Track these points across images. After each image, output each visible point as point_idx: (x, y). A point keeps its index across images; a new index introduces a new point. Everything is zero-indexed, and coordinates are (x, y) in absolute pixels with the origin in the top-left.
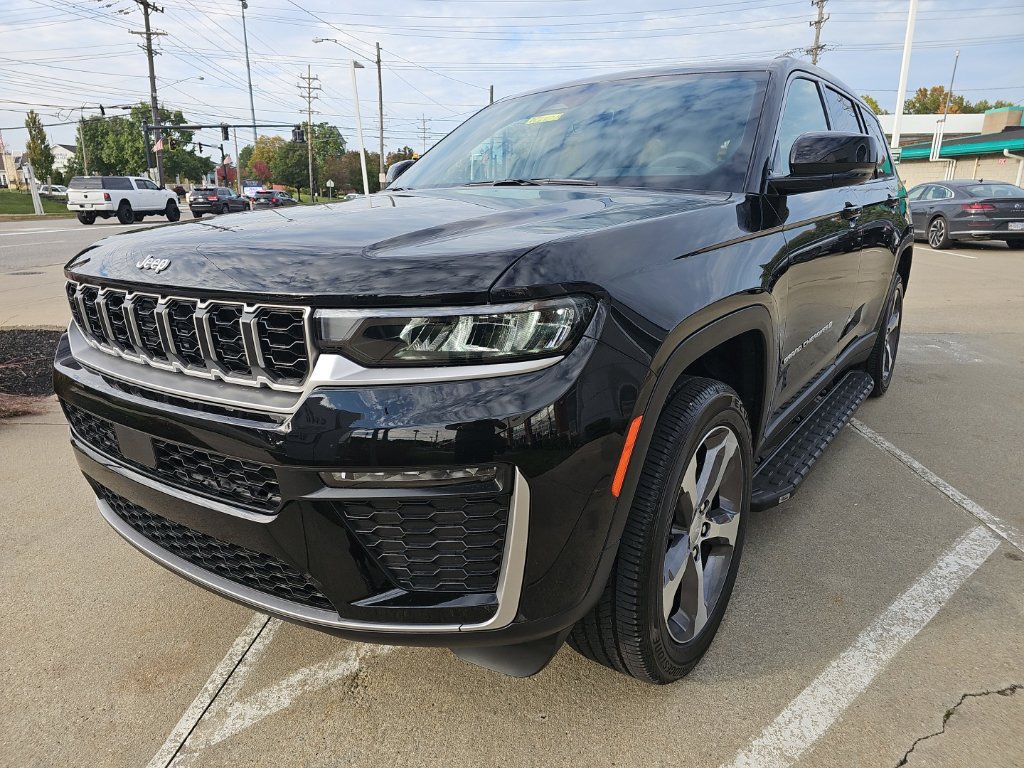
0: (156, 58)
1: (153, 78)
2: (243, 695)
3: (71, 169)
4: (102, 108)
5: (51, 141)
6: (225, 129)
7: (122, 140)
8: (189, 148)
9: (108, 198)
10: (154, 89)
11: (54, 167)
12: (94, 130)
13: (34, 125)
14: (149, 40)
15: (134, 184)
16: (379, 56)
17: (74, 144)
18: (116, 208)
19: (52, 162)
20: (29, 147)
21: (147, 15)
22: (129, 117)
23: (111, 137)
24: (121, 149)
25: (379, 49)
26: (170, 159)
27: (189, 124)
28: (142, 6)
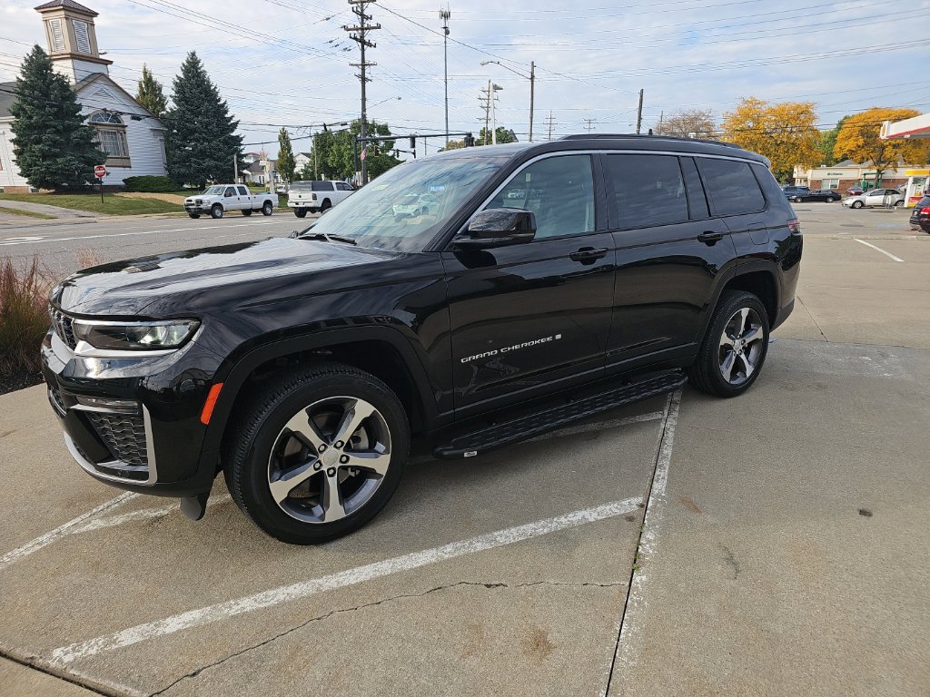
0: (367, 84)
1: (364, 100)
3: (306, 172)
4: (325, 126)
5: (294, 151)
6: (413, 138)
7: (343, 148)
8: (390, 153)
9: (315, 197)
10: (364, 109)
11: (296, 170)
12: (324, 141)
13: (284, 139)
14: (363, 70)
15: (335, 186)
16: (532, 73)
17: (310, 152)
18: (320, 206)
19: (295, 167)
20: (279, 156)
21: (363, 50)
22: (349, 130)
23: (334, 147)
24: (341, 156)
25: (533, 66)
26: (375, 163)
27: (392, 136)
28: (360, 44)
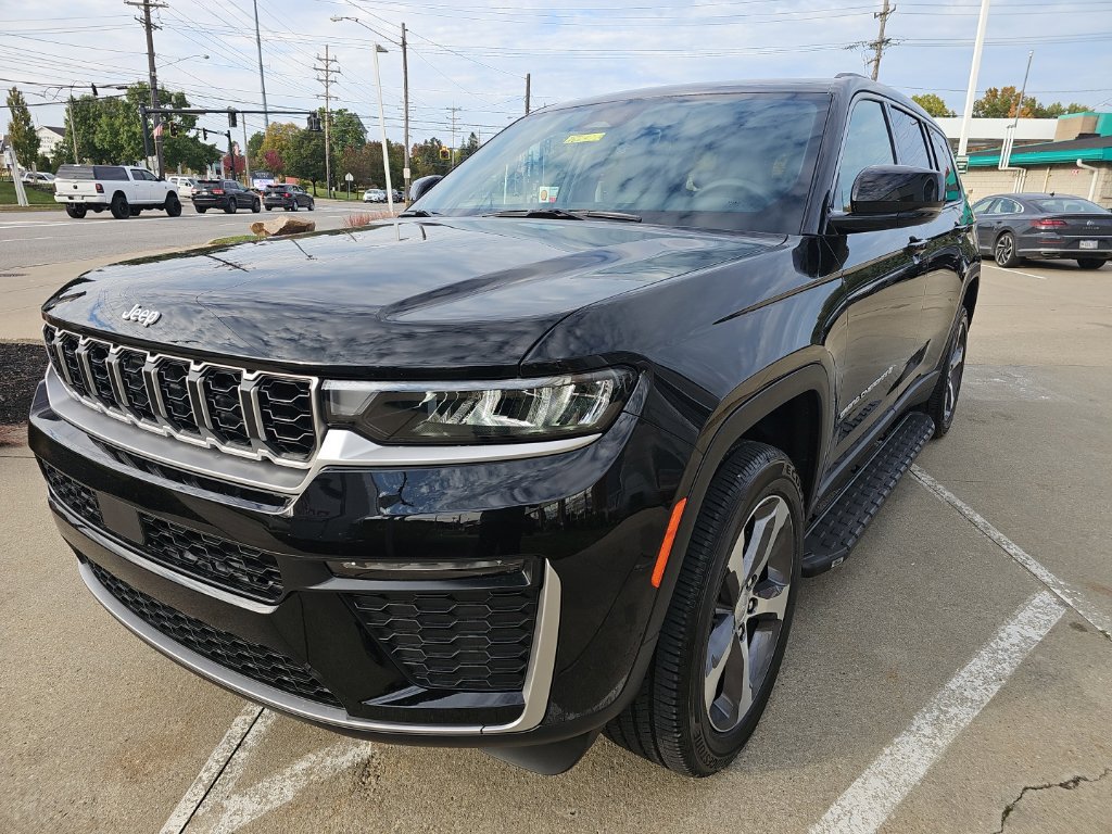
1: (151, 54)
2: (242, 786)
3: (58, 153)
4: (94, 87)
5: (36, 123)
6: (233, 114)
7: (117, 123)
8: (192, 134)
9: (100, 189)
10: (153, 68)
11: (40, 151)
12: (84, 112)
13: (17, 103)
14: (147, 12)
15: (130, 174)
16: (404, 39)
17: (63, 126)
18: (109, 201)
19: (38, 146)
20: (11, 128)
22: (124, 98)
23: (104, 120)
24: (117, 134)
25: (405, 30)
26: (171, 145)
27: (192, 108)
